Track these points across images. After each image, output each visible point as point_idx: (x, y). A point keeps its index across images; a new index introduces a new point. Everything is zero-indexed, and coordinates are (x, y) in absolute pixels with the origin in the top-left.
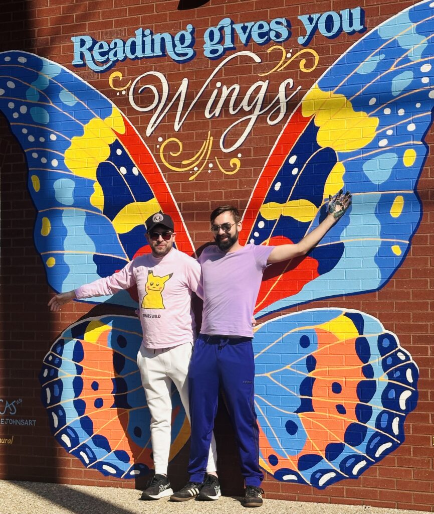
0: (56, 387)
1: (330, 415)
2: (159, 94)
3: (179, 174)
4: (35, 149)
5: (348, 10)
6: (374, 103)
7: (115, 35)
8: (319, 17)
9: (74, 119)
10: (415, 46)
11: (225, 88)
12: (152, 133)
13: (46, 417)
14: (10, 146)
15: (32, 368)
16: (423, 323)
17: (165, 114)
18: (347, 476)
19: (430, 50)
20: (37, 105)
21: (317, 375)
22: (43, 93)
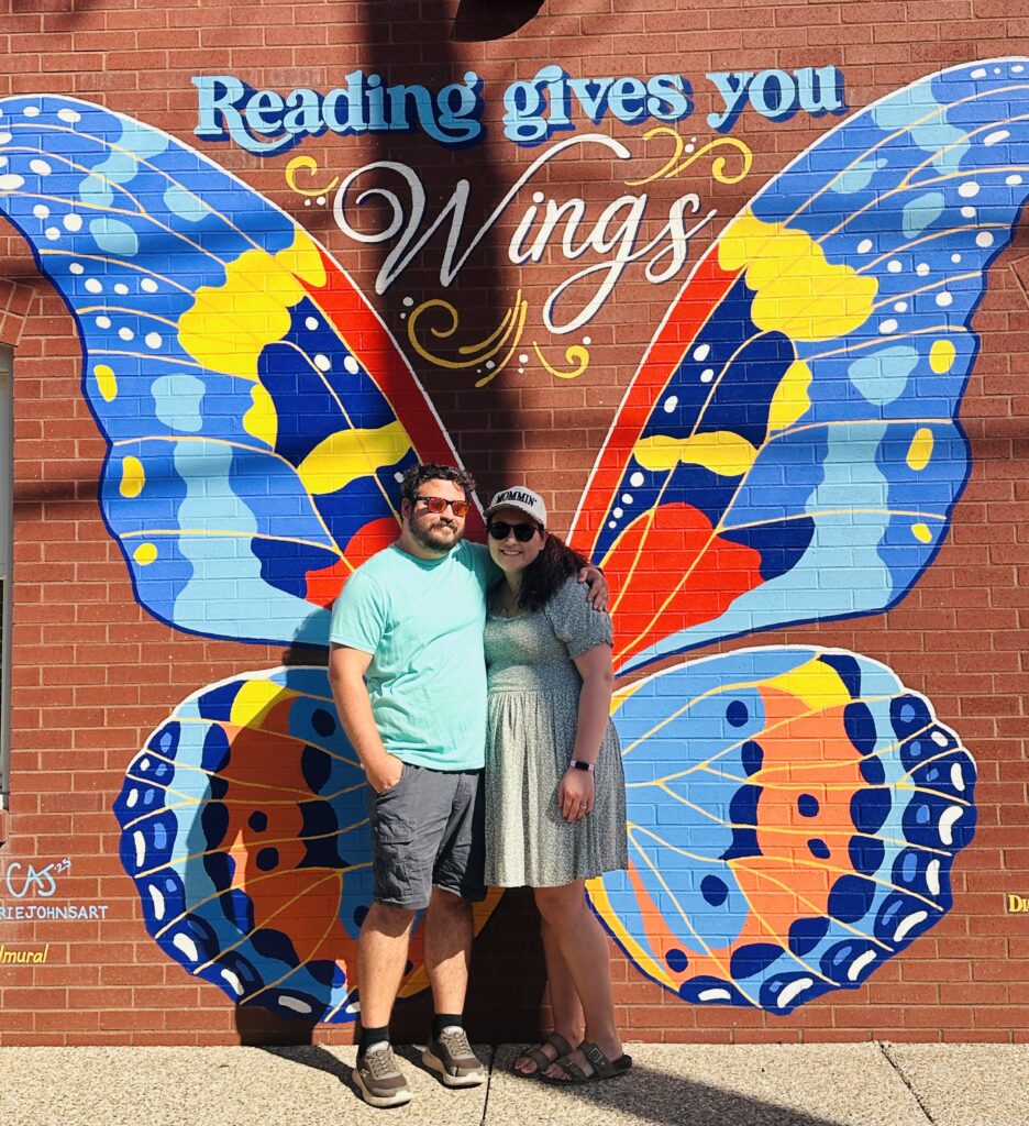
0: (159, 828)
1: (797, 861)
2: (403, 209)
3: (452, 373)
4: (104, 308)
5: (810, 69)
6: (867, 250)
7: (299, 80)
8: (751, 80)
9: (200, 249)
10: (947, 148)
11: (552, 204)
12: (389, 288)
13: (134, 898)
14: (39, 299)
15: (97, 788)
16: (982, 674)
17: (419, 251)
18: (838, 984)
19: (976, 156)
20: (107, 214)
21: (766, 781)
22: (123, 190)
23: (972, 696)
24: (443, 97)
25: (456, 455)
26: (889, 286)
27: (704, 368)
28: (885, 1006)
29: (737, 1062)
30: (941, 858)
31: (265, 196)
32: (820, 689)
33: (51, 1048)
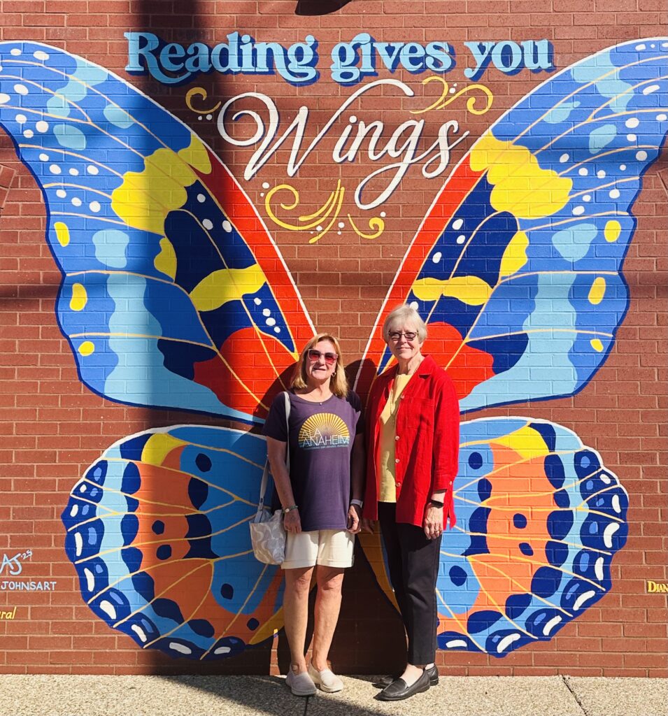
0: (92, 532)
1: (512, 557)
2: (264, 125)
3: (294, 233)
4: (62, 184)
5: (532, 41)
6: (566, 161)
7: (196, 37)
8: (493, 47)
9: (127, 146)
10: (619, 96)
11: (362, 124)
12: (253, 176)
13: (74, 577)
14: (18, 177)
15: (51, 504)
16: (633, 437)
17: (274, 153)
18: (536, 638)
19: (637, 101)
20: (65, 122)
21: (493, 505)
22: (76, 106)
23: (626, 452)
24: (292, 51)
25: (295, 287)
26: (579, 184)
27: (459, 235)
28: (567, 652)
29: (470, 688)
30: (605, 556)
32: (530, 445)
33: (16, 675)
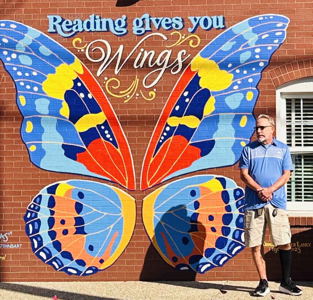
0: (36, 224)
2: (105, 53)
3: (118, 98)
4: (22, 80)
5: (216, 16)
6: (230, 66)
7: (77, 17)
8: (200, 19)
9: (49, 63)
10: (252, 39)
11: (146, 52)
12: (101, 75)
13: (29, 243)
14: (4, 77)
15: (19, 212)
17: (109, 65)
18: (217, 265)
19: (260, 41)
20: (23, 54)
21: (200, 211)
22: (28, 47)
24: (116, 22)
25: (118, 121)
26: (236, 76)
27: (186, 98)
28: (229, 271)
31: (67, 49)
32: (215, 186)
